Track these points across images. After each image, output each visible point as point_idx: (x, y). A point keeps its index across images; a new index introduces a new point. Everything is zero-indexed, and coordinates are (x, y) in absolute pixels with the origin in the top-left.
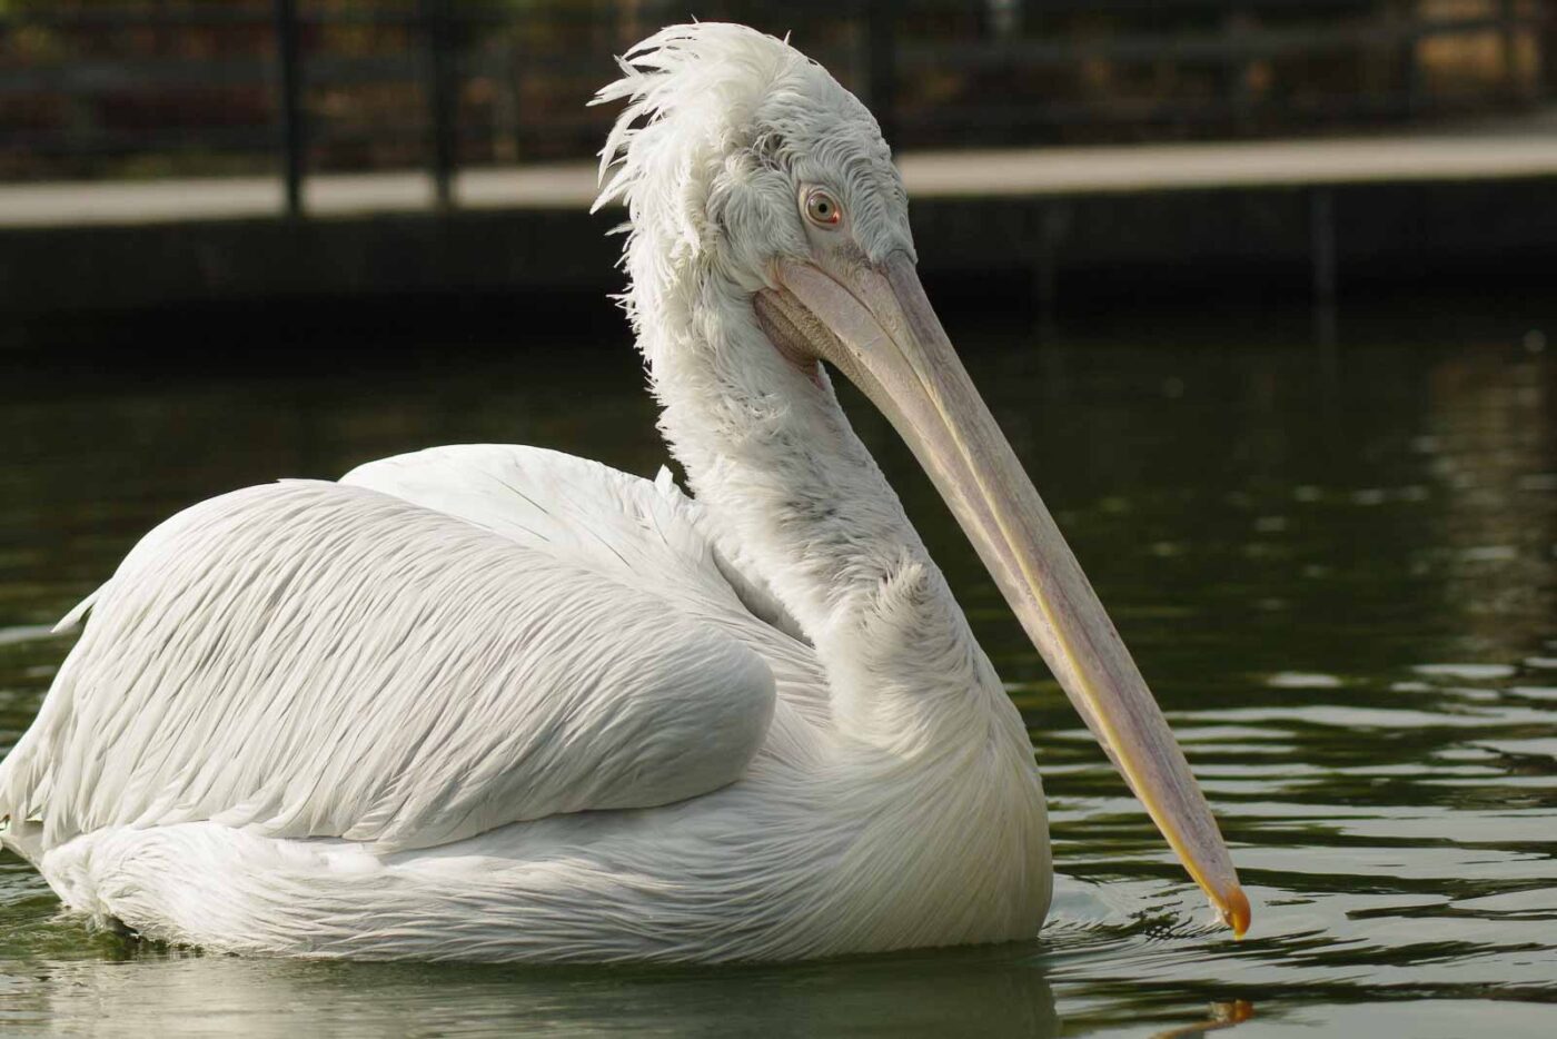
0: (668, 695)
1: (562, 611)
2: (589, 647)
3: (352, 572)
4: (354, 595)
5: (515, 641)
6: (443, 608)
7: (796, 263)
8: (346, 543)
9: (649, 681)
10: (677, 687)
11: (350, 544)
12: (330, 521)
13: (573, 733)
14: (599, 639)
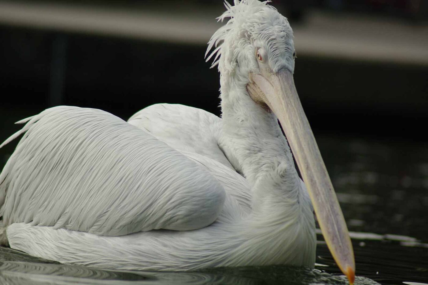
0: (190, 194)
1: (161, 162)
2: (168, 175)
3: (101, 142)
4: (101, 150)
5: (145, 171)
6: (126, 158)
7: (256, 74)
8: (100, 133)
9: (184, 189)
10: (193, 192)
11: (101, 133)
12: (96, 126)
13: (159, 203)
14: (171, 173)
